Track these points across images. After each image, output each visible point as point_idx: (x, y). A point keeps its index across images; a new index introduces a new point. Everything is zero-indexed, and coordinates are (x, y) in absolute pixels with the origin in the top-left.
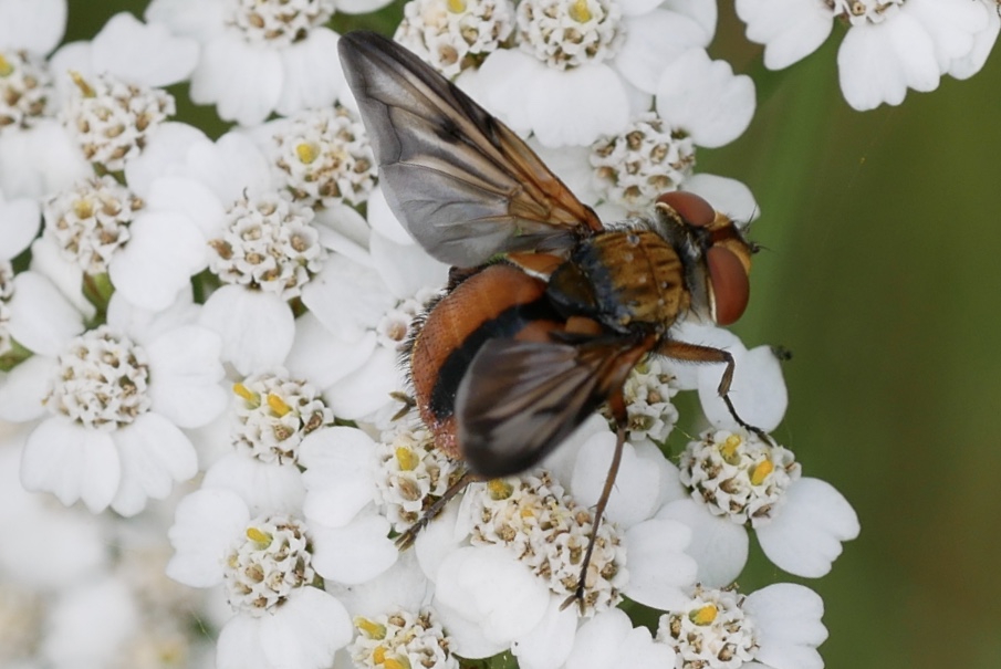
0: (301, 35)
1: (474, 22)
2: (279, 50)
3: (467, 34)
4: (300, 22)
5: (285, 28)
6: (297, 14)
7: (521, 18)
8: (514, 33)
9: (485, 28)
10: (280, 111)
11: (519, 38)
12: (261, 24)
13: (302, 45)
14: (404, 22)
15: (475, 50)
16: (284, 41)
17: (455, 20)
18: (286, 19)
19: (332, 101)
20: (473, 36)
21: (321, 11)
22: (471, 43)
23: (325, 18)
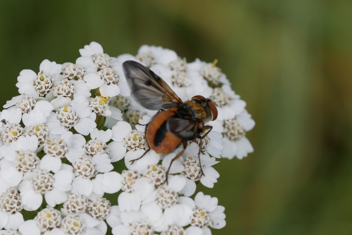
0: (14, 213)
1: (52, 220)
2: (8, 214)
3: (50, 223)
4: (14, 210)
5: (11, 210)
6: (14, 208)
7: (63, 222)
8: (61, 225)
9: (54, 222)
10: (5, 228)
11: (61, 226)
12: (6, 208)
13: (14, 215)
14: (37, 216)
15: (51, 227)
16: (10, 213)
17: (48, 219)
18: (11, 208)
19: (17, 229)
20: (51, 223)
21: (20, 208)
22: (50, 225)
23: (20, 210)
